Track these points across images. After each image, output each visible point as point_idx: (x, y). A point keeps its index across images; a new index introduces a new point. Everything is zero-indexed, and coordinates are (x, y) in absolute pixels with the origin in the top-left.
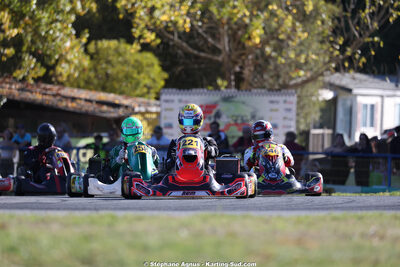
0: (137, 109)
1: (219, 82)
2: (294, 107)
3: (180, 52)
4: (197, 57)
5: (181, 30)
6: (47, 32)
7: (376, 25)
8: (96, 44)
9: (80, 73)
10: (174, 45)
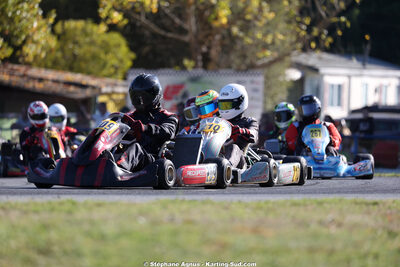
0: (104, 90)
1: (186, 62)
2: (261, 87)
3: (147, 33)
4: (164, 37)
5: (148, 10)
6: (14, 13)
7: (342, 5)
8: (63, 25)
9: (47, 53)
10: (141, 27)
